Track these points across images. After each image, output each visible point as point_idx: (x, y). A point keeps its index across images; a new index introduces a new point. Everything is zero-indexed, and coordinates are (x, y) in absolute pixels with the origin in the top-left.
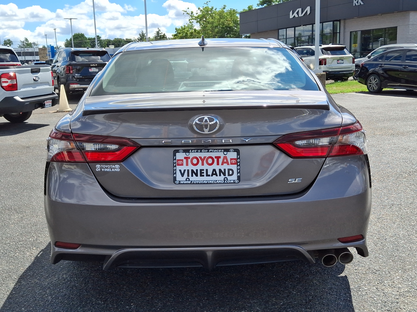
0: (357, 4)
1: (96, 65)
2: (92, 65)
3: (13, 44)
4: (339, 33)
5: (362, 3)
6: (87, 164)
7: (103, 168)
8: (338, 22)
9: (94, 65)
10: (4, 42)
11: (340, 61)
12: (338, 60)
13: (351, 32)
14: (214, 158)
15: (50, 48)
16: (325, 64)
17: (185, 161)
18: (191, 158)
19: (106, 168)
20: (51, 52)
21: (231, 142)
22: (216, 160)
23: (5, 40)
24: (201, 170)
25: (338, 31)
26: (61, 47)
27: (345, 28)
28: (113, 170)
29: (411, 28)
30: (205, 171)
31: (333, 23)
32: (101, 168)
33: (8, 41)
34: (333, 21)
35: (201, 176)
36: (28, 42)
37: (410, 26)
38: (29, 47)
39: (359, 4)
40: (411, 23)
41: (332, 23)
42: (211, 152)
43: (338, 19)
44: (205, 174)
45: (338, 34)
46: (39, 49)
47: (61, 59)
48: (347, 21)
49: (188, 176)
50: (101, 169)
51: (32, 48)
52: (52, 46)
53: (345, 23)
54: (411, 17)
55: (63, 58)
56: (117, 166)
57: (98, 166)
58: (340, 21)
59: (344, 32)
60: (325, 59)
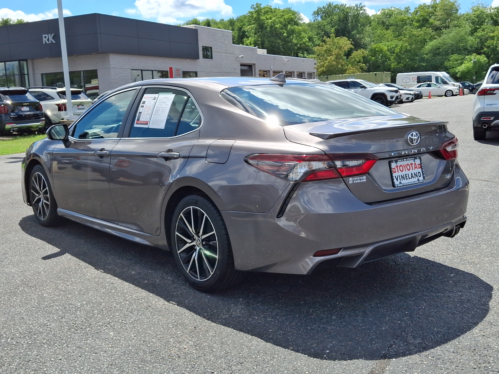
0: (47, 42)
4: (28, 74)
5: (54, 42)
6: (341, 179)
7: (355, 180)
8: (25, 62)
11: (81, 107)
12: (78, 106)
13: (42, 74)
14: (410, 164)
16: (65, 110)
17: (396, 168)
18: (399, 166)
19: (356, 180)
22: (411, 166)
24: (406, 175)
25: (26, 73)
27: (33, 70)
28: (362, 181)
29: (112, 72)
31: (19, 63)
32: (353, 180)
34: (19, 61)
35: (407, 179)
37: (112, 70)
39: (50, 42)
40: (112, 66)
41: (17, 62)
42: (408, 160)
43: (25, 59)
44: (408, 178)
45: (26, 76)
48: (35, 61)
49: (400, 180)
50: (353, 182)
53: (33, 64)
54: (111, 60)
56: (365, 177)
57: (351, 179)
58: (26, 60)
59: (34, 74)
60: (64, 105)
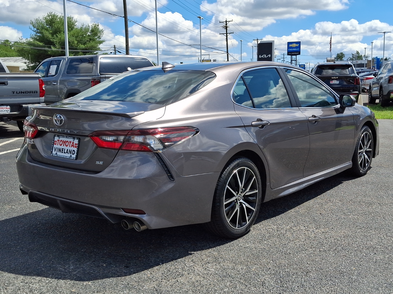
1: (337, 78)
2: (334, 78)
3: (344, 57)
9: (335, 77)
10: (337, 55)
14: (69, 142)
15: (376, 60)
17: (57, 142)
18: (60, 141)
20: (376, 64)
21: (69, 132)
23: (338, 54)
26: (389, 59)
28: (31, 143)
30: (64, 150)
33: (341, 54)
35: (62, 152)
36: (359, 55)
38: (359, 59)
42: (68, 138)
46: (367, 61)
47: (386, 71)
49: (57, 152)
51: (362, 60)
52: (378, 58)
55: (388, 69)
56: (32, 141)
